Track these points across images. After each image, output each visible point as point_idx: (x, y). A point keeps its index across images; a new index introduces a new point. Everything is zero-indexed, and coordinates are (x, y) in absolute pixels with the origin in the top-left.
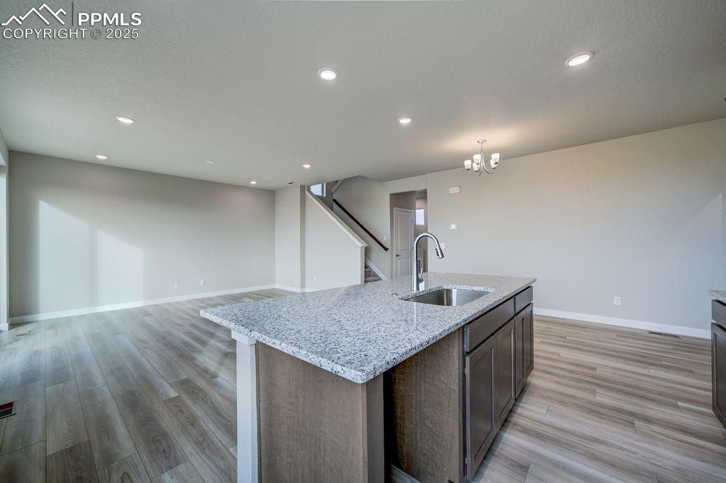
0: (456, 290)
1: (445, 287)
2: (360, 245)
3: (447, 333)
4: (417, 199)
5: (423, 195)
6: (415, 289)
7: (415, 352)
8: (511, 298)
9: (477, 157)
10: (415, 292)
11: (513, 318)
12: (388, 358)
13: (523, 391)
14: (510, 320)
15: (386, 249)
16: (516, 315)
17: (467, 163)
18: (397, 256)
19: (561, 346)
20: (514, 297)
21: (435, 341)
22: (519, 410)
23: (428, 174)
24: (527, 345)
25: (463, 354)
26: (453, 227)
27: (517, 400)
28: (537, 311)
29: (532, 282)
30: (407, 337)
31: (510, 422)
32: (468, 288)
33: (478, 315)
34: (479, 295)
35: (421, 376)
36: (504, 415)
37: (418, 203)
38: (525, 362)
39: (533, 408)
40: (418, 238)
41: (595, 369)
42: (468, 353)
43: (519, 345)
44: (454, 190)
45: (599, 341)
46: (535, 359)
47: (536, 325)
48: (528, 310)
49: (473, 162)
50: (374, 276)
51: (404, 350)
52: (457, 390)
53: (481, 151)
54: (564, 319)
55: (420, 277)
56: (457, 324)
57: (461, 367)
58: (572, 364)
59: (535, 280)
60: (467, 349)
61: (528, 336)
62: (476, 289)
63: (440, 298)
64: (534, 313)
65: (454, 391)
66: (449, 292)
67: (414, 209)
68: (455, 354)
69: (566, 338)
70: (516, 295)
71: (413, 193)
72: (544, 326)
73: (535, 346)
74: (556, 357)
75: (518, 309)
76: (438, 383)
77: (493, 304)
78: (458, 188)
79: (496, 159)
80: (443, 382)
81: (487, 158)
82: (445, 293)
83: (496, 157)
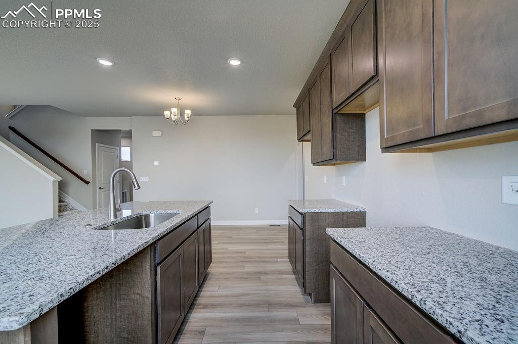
0: (153, 215)
1: (144, 213)
2: (52, 179)
3: (136, 251)
4: (122, 137)
5: (129, 135)
6: (112, 217)
7: (98, 276)
8: (194, 216)
9: (174, 110)
10: (112, 220)
11: (196, 230)
12: (62, 291)
13: (205, 279)
14: (194, 232)
15: (87, 183)
16: (198, 228)
17: (167, 113)
18: (100, 188)
19: (228, 243)
20: (197, 215)
21: (123, 260)
22: (202, 294)
23: (132, 117)
24: (207, 247)
25: (155, 265)
26: (156, 163)
27: (201, 286)
28: (214, 223)
29: (210, 203)
30: (92, 264)
31: (195, 304)
32: (164, 212)
33: (166, 232)
34: (169, 216)
35: (116, 295)
36: (191, 301)
37: (123, 142)
38: (206, 258)
39: (210, 289)
40: (115, 172)
41: (245, 253)
42: (159, 264)
43: (202, 248)
44: (157, 134)
45: (248, 236)
46: (213, 255)
47: (214, 233)
48: (207, 223)
49: (171, 113)
50: (71, 210)
51: (84, 278)
52: (149, 296)
53: (178, 106)
54: (231, 226)
55: (117, 206)
56: (147, 243)
57: (153, 276)
58: (234, 253)
59: (212, 202)
60: (158, 260)
61: (208, 240)
62: (169, 212)
63: (139, 222)
64: (212, 224)
65: (148, 298)
66: (147, 217)
67: (120, 146)
68: (147, 266)
69: (231, 237)
70: (198, 214)
71: (119, 131)
72: (219, 232)
73: (213, 247)
74: (225, 251)
75: (200, 224)
76: (133, 296)
77: (180, 222)
78: (161, 133)
79: (188, 114)
80: (138, 294)
81: (182, 113)
82: (144, 218)
83: (188, 112)
